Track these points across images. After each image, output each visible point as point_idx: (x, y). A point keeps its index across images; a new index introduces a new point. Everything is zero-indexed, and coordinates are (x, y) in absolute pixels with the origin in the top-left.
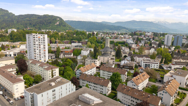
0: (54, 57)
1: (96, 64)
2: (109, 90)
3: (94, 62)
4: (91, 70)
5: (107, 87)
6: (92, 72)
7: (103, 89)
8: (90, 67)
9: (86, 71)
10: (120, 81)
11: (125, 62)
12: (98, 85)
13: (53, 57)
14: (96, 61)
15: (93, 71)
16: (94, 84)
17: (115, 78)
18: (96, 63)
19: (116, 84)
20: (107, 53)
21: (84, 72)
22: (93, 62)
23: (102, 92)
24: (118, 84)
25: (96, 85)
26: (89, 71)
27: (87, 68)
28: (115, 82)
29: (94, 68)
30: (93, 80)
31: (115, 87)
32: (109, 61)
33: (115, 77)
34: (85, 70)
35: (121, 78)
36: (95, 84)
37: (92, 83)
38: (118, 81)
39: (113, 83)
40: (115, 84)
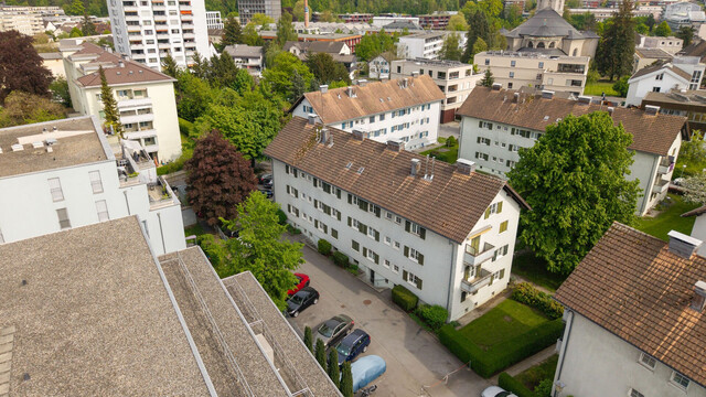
0: (258, 62)
1: (452, 88)
2: (482, 274)
3: (442, 75)
4: (399, 120)
5: (461, 249)
6: (405, 132)
7: (421, 259)
8: (394, 98)
9: (354, 117)
10: (616, 201)
11: (658, 84)
12: (384, 214)
13: (251, 62)
14: (455, 75)
15: (419, 128)
16: (355, 207)
17: (570, 168)
18: (450, 82)
19: (565, 223)
20: (541, 45)
21: (337, 122)
22: (435, 75)
23: (419, 282)
24: (586, 223)
25: (367, 218)
26: (378, 124)
27: (370, 100)
28: (564, 202)
29: (425, 105)
30: (354, 169)
31: (549, 250)
32: (545, 81)
33: (563, 159)
34: (353, 109)
35: (627, 178)
36: (363, 205)
37: (344, 196)
38: (593, 200)
39: (541, 212)
40: (555, 226)
